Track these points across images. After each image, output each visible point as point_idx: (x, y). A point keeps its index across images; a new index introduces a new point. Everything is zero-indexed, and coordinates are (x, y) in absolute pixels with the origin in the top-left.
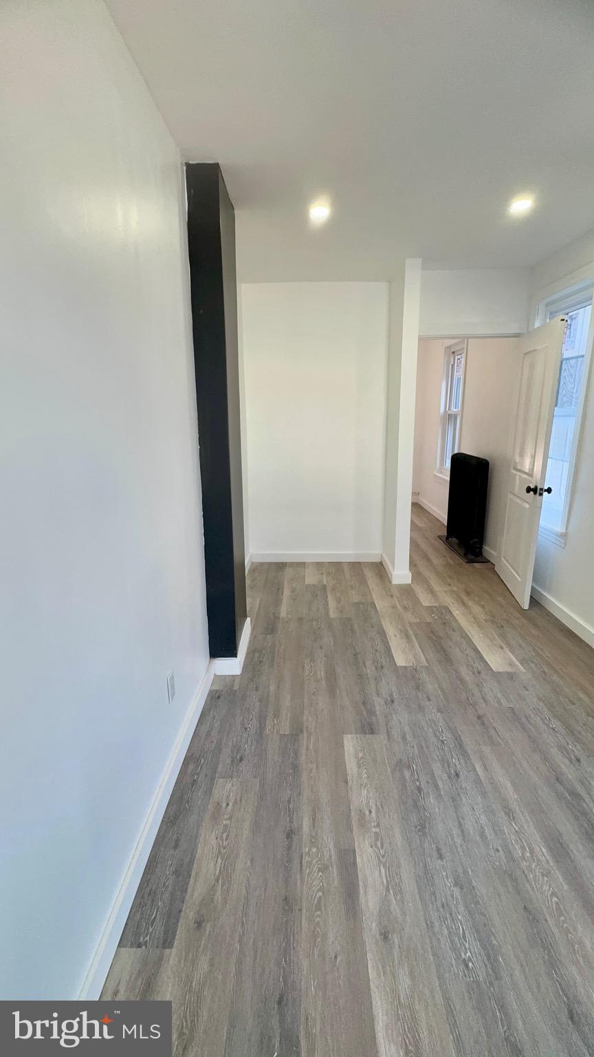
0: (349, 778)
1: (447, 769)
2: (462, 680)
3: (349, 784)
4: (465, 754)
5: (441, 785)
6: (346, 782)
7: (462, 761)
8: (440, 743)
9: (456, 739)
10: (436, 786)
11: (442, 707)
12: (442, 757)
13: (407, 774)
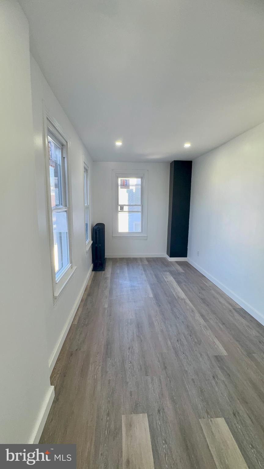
0: (216, 338)
1: (181, 342)
2: (173, 401)
3: (215, 337)
4: (174, 348)
5: (184, 337)
6: (216, 337)
7: (175, 345)
8: (185, 353)
9: (178, 355)
10: (185, 337)
11: (185, 375)
12: (184, 347)
13: (196, 340)
